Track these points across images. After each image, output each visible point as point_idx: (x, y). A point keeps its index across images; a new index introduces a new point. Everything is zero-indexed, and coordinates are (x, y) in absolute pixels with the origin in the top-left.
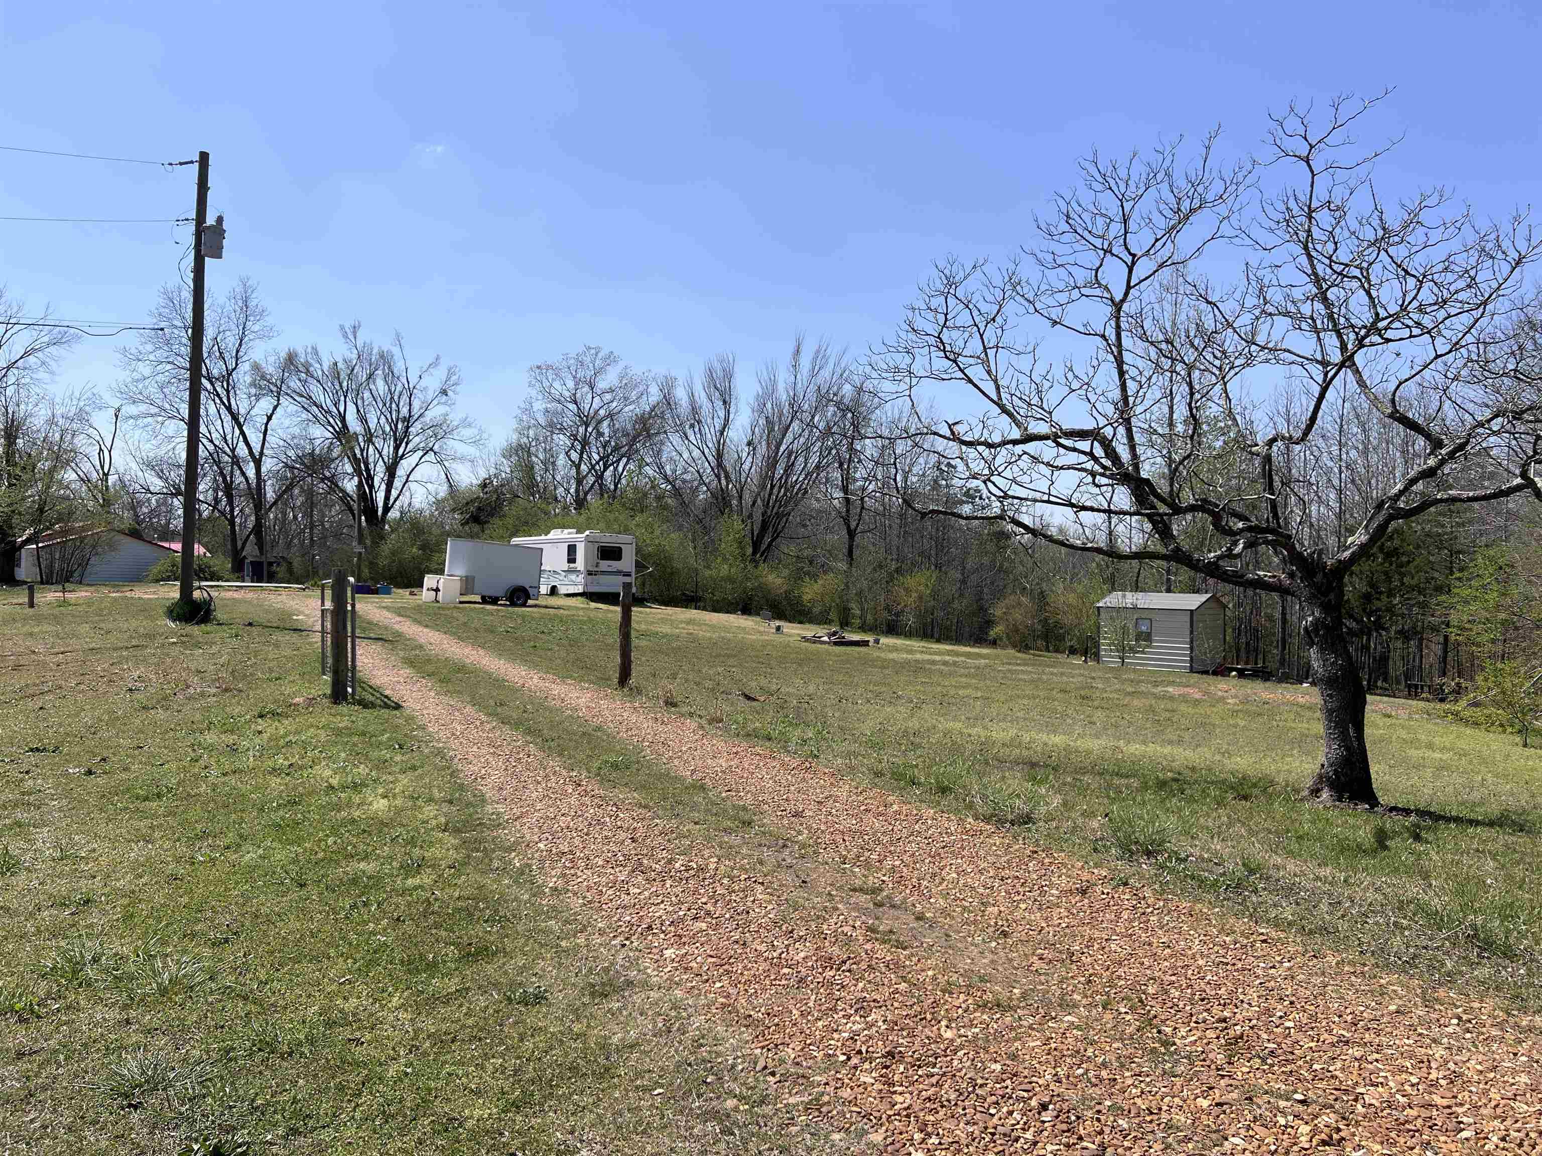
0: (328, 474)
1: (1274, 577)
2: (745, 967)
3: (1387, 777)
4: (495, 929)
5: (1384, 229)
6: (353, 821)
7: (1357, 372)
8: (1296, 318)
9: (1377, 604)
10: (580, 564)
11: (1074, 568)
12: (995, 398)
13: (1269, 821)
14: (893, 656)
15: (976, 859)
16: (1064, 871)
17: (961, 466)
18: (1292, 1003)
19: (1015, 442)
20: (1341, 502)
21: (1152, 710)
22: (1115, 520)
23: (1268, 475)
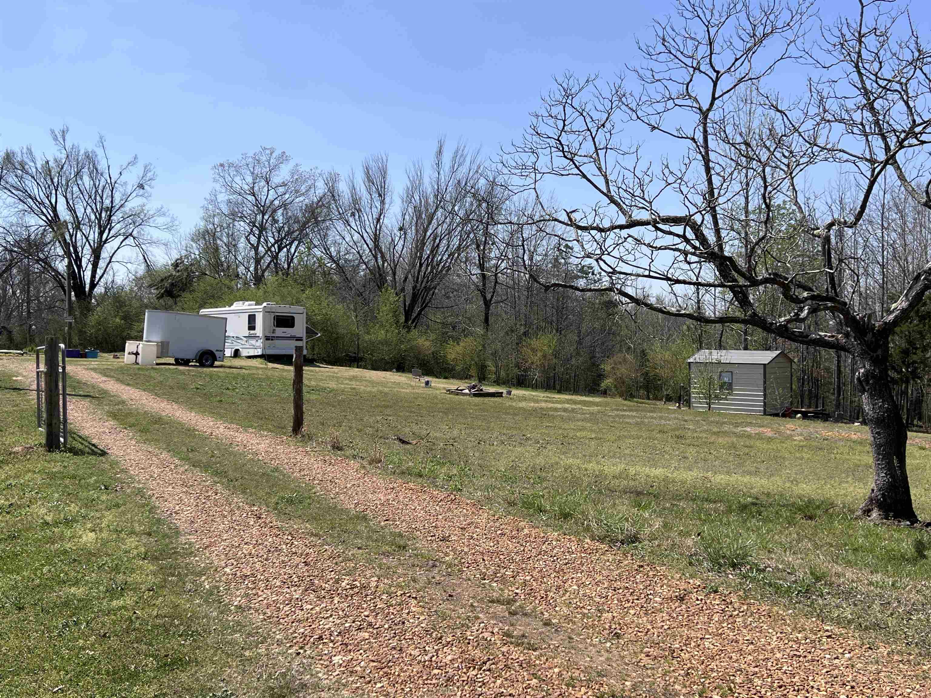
0: (41, 256)
1: (833, 336)
2: (401, 669)
3: (923, 499)
4: (188, 642)
5: (919, 51)
6: (65, 552)
7: (898, 168)
8: (850, 124)
9: (915, 357)
10: (259, 330)
11: (669, 330)
12: (605, 191)
13: (831, 536)
14: (523, 404)
15: (593, 573)
16: (666, 582)
17: (577, 247)
18: (853, 687)
19: (621, 227)
20: (884, 275)
21: (733, 446)
22: (702, 290)
23: (827, 253)
